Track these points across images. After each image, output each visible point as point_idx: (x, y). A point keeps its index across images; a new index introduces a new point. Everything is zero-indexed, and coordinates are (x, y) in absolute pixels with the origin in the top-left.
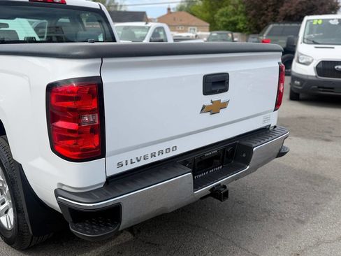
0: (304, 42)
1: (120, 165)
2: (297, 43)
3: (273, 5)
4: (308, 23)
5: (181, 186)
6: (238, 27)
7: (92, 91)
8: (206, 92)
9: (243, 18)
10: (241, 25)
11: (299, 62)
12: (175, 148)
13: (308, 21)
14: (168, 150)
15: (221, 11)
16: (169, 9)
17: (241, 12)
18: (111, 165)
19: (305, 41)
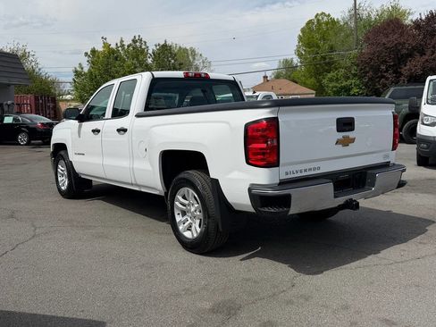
0: (428, 103)
1: (287, 174)
2: (420, 104)
3: (393, 66)
4: (432, 83)
5: (324, 197)
6: (352, 93)
7: (273, 123)
8: (339, 130)
9: (358, 82)
10: (355, 90)
11: (423, 124)
12: (319, 168)
13: (431, 81)
14: (314, 169)
15: (329, 75)
16: (265, 77)
17: (355, 75)
18: (282, 172)
19: (429, 101)
